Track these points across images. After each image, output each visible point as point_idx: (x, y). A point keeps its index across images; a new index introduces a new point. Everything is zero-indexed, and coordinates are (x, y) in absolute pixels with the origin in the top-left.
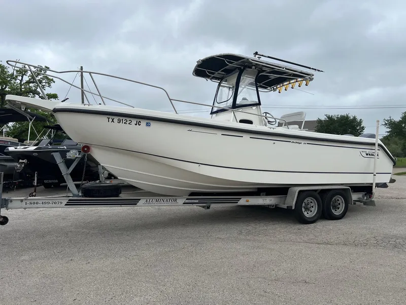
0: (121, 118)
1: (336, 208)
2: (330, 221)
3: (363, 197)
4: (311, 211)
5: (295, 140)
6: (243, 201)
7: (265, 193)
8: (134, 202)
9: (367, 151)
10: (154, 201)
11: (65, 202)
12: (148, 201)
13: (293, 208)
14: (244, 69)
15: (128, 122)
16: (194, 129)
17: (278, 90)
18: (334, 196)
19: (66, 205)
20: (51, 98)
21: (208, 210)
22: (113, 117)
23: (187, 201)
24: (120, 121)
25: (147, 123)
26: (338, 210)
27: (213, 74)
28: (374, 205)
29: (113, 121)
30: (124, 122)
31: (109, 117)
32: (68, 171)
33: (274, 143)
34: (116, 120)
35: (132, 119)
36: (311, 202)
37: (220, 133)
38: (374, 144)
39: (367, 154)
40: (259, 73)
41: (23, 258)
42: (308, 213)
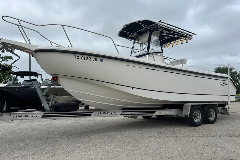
0: (84, 56)
1: (211, 116)
2: (208, 125)
3: (222, 110)
4: (197, 118)
5: (187, 74)
6: (157, 113)
7: (168, 108)
8: (88, 115)
9: (224, 82)
10: (102, 113)
11: (41, 115)
12: (98, 114)
13: (189, 116)
14: (153, 31)
15: (88, 59)
16: (130, 64)
17: (167, 47)
18: (209, 109)
19: (42, 117)
20: (8, 59)
21: (136, 119)
22: (78, 55)
23: (123, 113)
24: (83, 58)
25: (101, 60)
26: (212, 118)
27: (131, 35)
28: (229, 115)
29: (78, 58)
30: (86, 58)
31: (75, 55)
32: (43, 94)
33: (176, 75)
34: (80, 57)
35: (91, 57)
36: (197, 113)
37: (145, 67)
38: (227, 78)
39: (224, 84)
40: (161, 34)
41: (16, 155)
42: (196, 120)
